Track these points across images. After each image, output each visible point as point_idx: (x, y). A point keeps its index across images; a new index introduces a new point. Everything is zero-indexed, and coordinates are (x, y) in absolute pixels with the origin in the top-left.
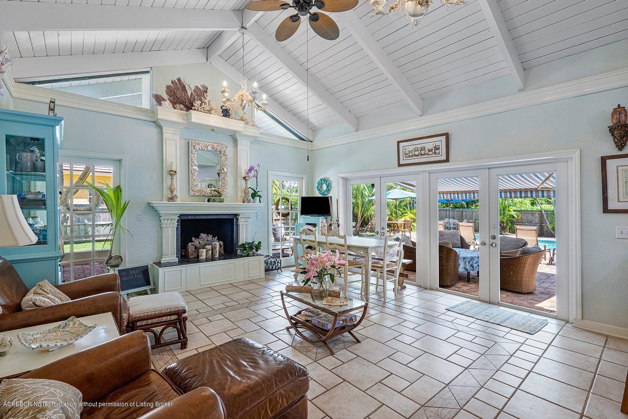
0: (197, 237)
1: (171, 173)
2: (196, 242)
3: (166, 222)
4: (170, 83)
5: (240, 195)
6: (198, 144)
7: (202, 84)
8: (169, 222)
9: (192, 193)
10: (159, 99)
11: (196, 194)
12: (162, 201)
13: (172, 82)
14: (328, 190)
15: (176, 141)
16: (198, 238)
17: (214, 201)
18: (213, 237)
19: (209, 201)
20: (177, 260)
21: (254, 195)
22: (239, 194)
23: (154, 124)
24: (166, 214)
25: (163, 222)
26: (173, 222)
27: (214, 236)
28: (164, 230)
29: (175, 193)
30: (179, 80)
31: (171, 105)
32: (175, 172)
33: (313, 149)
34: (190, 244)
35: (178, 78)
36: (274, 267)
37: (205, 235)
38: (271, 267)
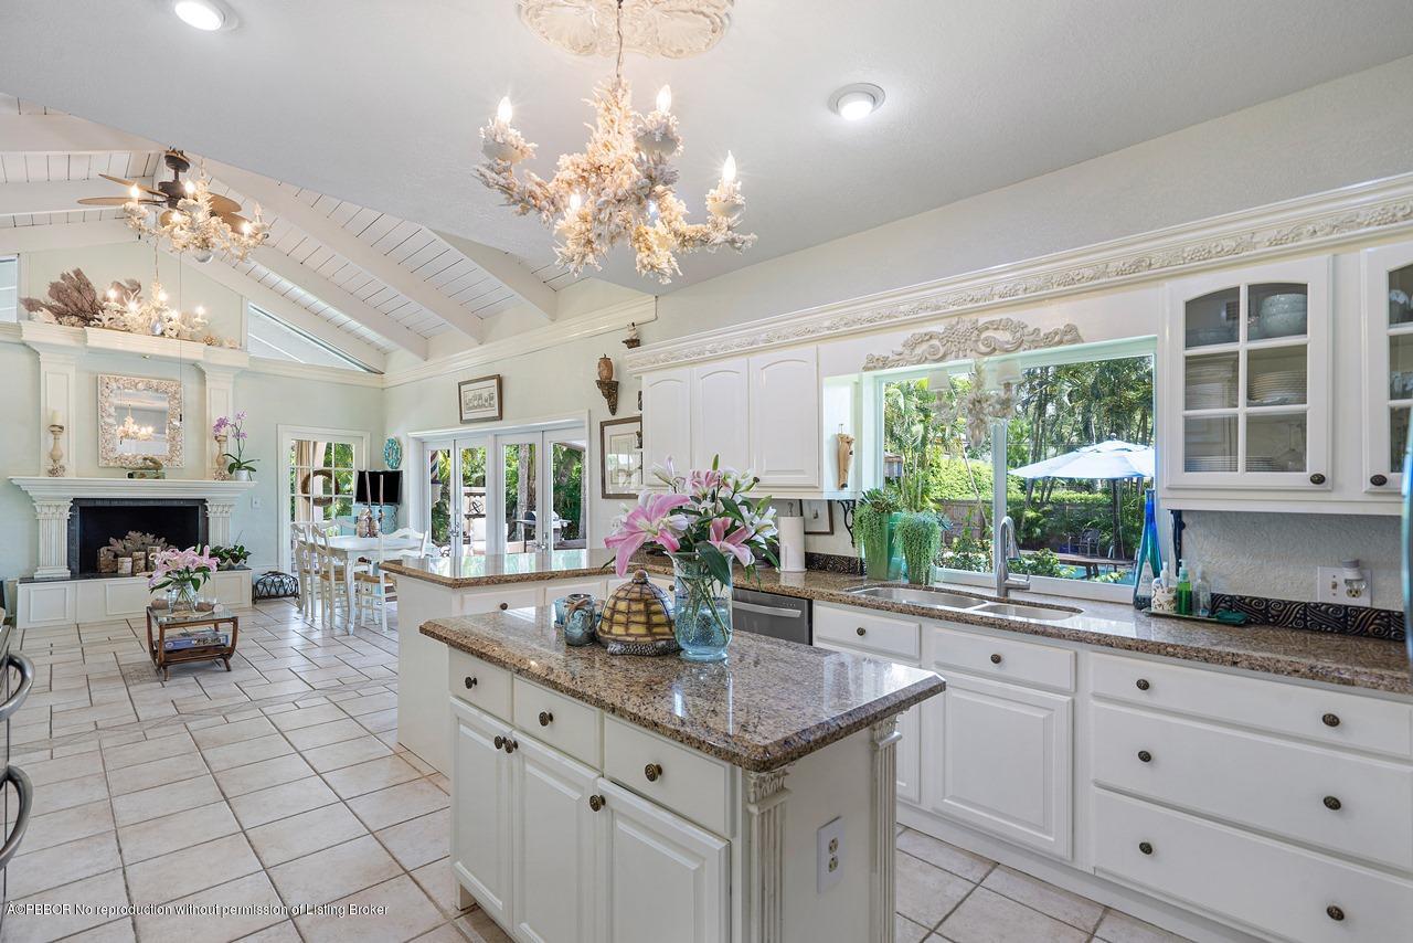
0: (121, 536)
1: (53, 429)
2: (118, 545)
3: (45, 510)
4: (57, 279)
5: (210, 465)
6: (117, 381)
7: (128, 278)
8: (53, 510)
9: (102, 463)
10: (32, 305)
11: (111, 464)
12: (38, 475)
13: (63, 277)
14: (399, 461)
15: (68, 375)
16: (123, 538)
17: (143, 476)
18: (155, 538)
19: (131, 476)
20: (68, 573)
21: (236, 466)
22: (208, 465)
23: (22, 347)
24: (44, 499)
25: (38, 510)
26: (61, 510)
27: (158, 536)
28: (42, 526)
29: (62, 462)
30: (78, 273)
31: (54, 318)
32: (62, 428)
33: (384, 386)
34: (104, 549)
35: (75, 269)
36: (282, 592)
37: (139, 534)
38: (273, 590)
